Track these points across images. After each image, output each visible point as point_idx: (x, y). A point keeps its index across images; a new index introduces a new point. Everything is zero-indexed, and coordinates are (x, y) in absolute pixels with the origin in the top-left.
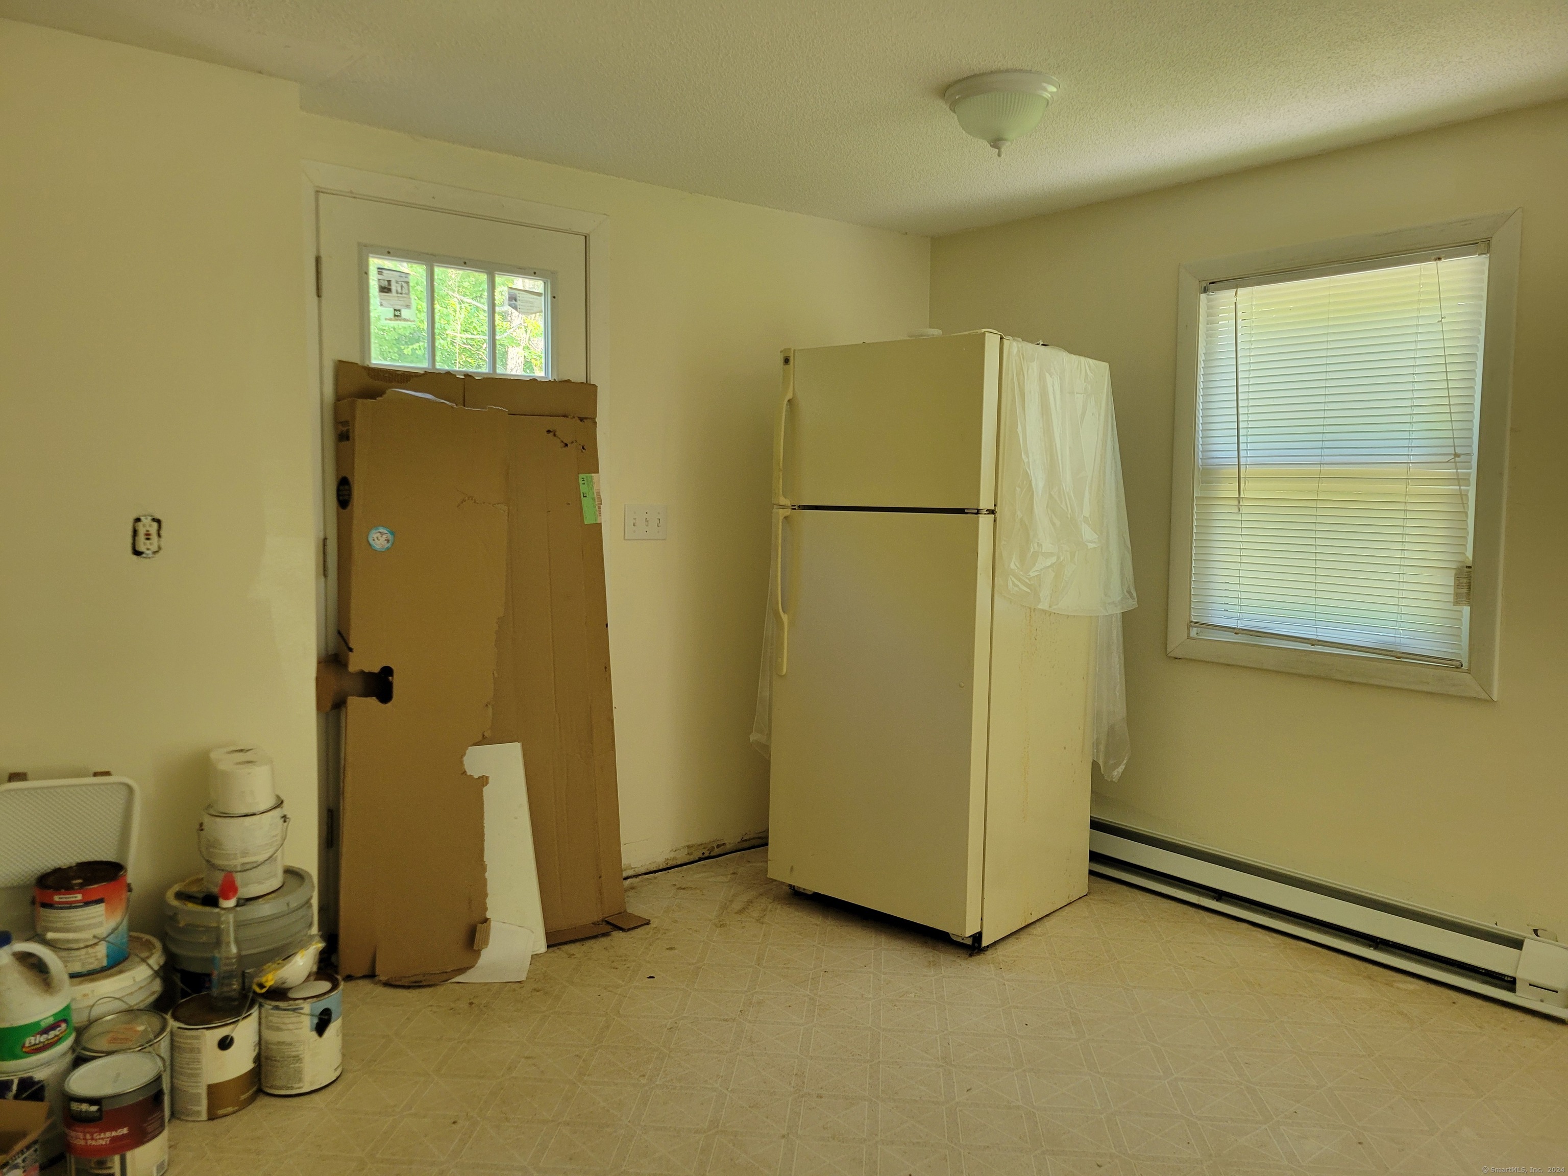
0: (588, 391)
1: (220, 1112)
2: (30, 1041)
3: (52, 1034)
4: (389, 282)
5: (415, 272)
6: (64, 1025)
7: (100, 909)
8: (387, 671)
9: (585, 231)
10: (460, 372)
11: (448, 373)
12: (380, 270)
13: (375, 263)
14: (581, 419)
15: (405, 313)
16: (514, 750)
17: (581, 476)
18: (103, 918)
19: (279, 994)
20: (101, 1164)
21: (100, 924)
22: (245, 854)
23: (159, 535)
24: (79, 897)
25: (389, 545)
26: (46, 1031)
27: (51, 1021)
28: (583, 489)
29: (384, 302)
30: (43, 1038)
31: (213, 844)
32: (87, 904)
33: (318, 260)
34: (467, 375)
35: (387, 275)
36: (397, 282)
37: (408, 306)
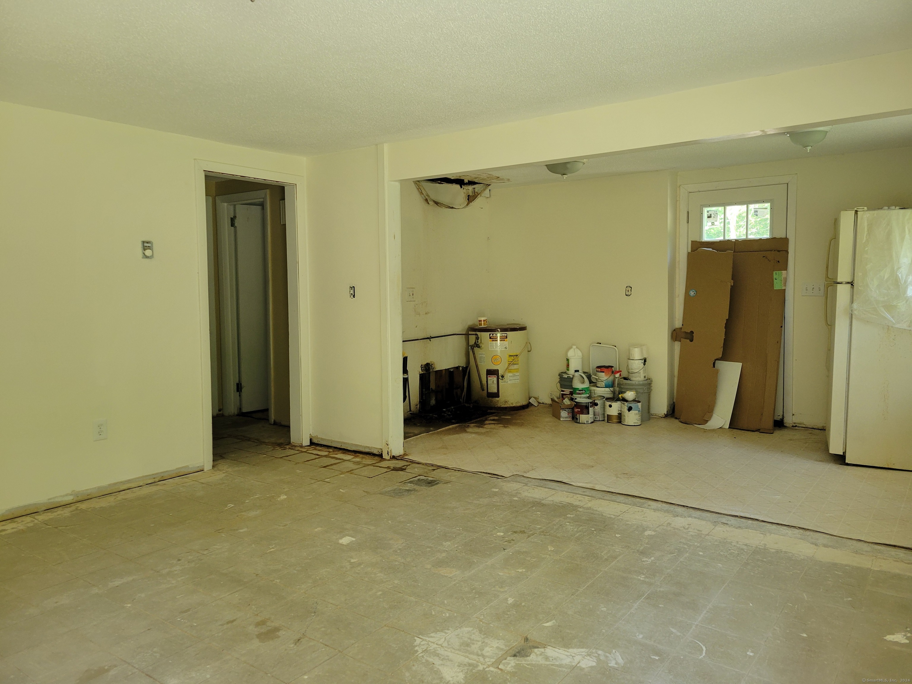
0: (785, 241)
1: (609, 421)
2: (577, 391)
3: (581, 392)
4: (711, 214)
5: (721, 209)
6: (584, 391)
7: (603, 374)
8: (692, 332)
9: (787, 182)
10: (733, 240)
11: (728, 240)
12: (708, 212)
13: (705, 210)
14: (779, 251)
15: (715, 223)
16: (740, 365)
17: (774, 272)
18: (604, 376)
19: (624, 400)
20: (576, 415)
21: (603, 377)
22: (632, 369)
23: (631, 291)
24: (600, 370)
25: (694, 295)
26: (580, 391)
27: (581, 389)
28: (775, 276)
29: (708, 221)
30: (579, 392)
31: (630, 366)
32: (601, 372)
33: (688, 213)
34: (736, 240)
35: (710, 213)
36: (713, 214)
37: (716, 221)
